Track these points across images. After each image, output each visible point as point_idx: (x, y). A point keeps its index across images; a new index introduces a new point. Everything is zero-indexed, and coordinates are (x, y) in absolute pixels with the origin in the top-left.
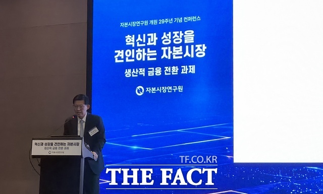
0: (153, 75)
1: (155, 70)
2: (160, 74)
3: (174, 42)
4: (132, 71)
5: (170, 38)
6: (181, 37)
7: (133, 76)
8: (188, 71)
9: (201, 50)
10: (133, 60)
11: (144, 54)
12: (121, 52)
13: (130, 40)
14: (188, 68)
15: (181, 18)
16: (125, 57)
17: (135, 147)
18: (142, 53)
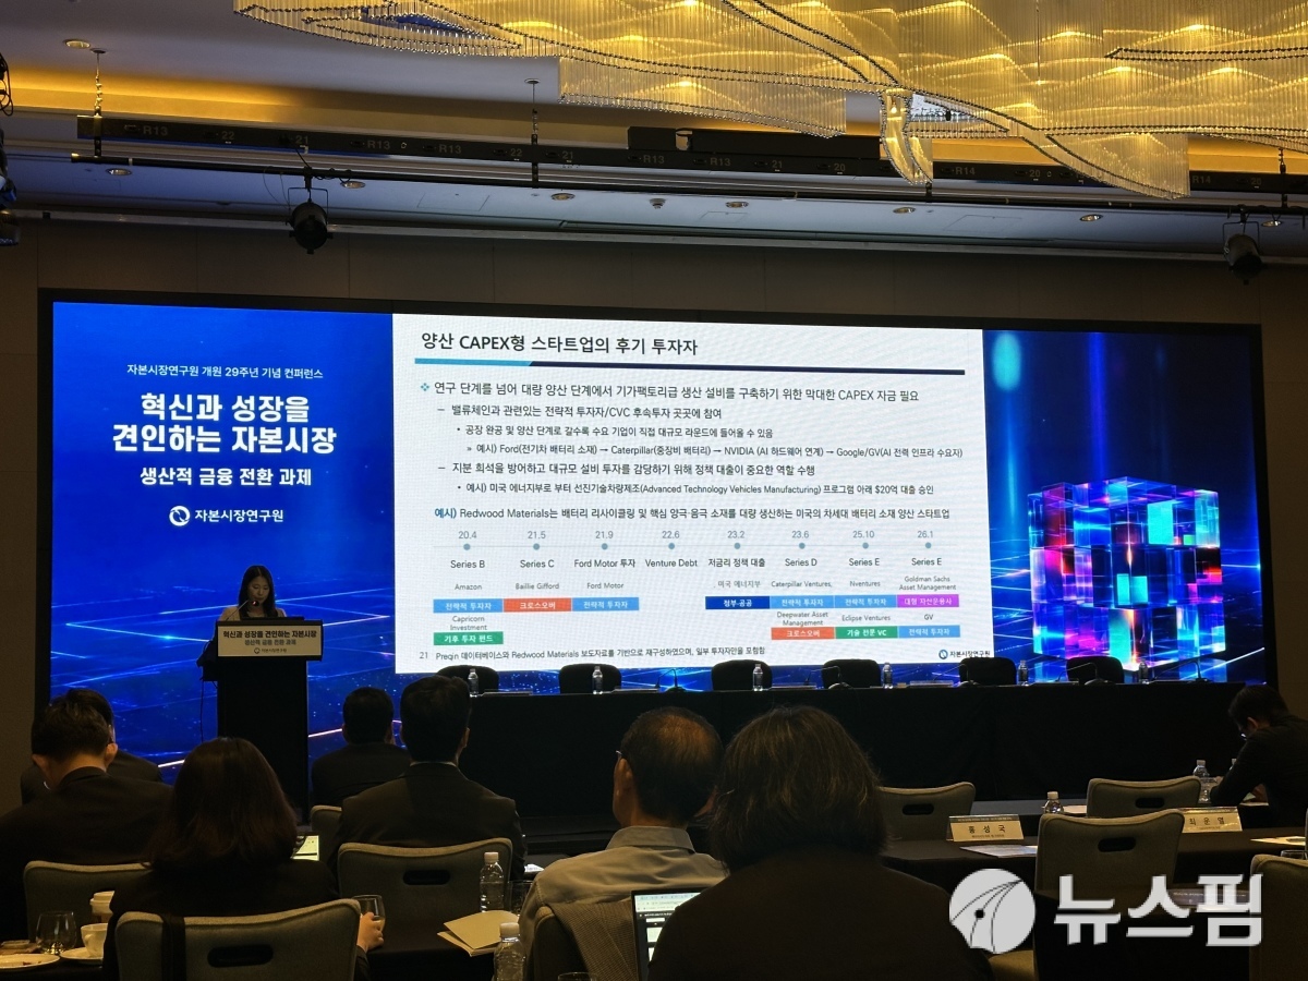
0: (212, 483)
1: (216, 473)
2: (230, 482)
3: (263, 416)
4: (159, 472)
5: (252, 407)
6: (278, 408)
7: (162, 482)
8: (296, 480)
9: (324, 439)
10: (162, 449)
11: (190, 438)
12: (129, 430)
13: (152, 404)
14: (296, 473)
15: (279, 370)
16: (141, 440)
17: (168, 638)
18: (184, 435)
